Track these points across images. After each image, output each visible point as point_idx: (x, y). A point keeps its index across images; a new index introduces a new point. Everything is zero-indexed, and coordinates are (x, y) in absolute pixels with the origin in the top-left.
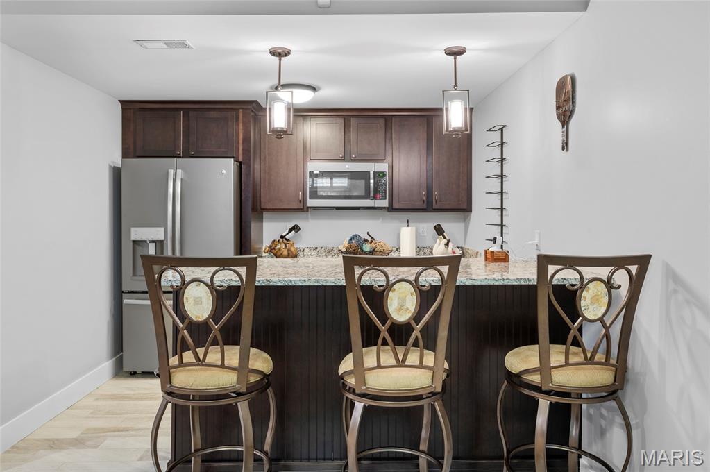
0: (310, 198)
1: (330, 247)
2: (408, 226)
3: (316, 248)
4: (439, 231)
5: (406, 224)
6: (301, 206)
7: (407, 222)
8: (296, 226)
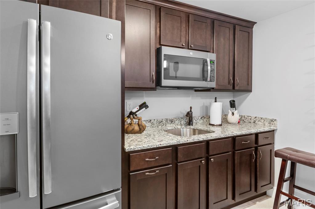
0: (164, 79)
1: (160, 119)
2: (216, 101)
3: (151, 121)
4: (233, 105)
5: (214, 100)
6: (153, 85)
7: (216, 98)
8: (145, 103)
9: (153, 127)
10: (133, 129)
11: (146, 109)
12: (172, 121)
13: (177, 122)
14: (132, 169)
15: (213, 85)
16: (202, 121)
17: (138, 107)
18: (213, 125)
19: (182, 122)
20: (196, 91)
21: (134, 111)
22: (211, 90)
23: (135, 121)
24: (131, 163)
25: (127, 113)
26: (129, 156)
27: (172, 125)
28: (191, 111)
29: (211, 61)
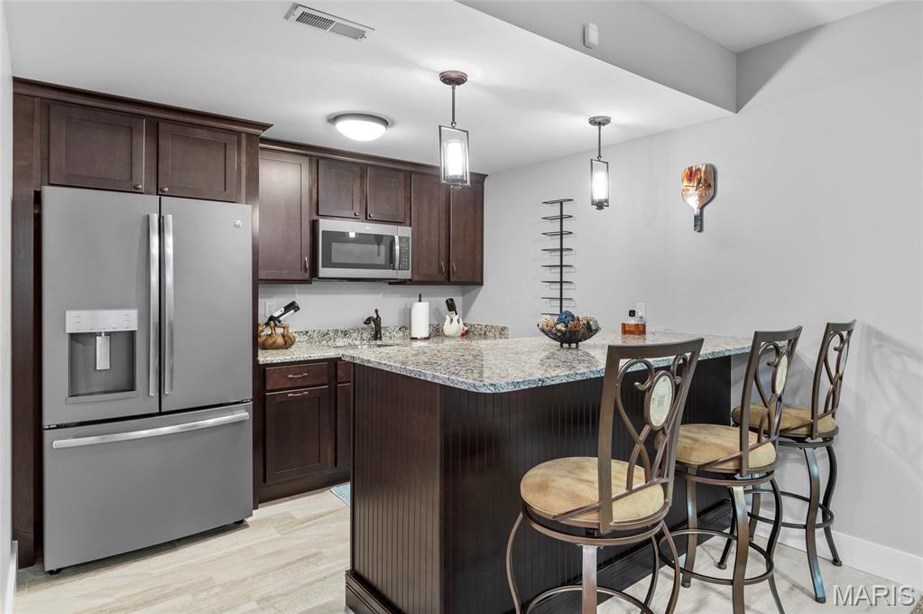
0: (323, 267)
1: (324, 329)
2: (420, 301)
3: (307, 332)
4: (451, 306)
5: (418, 299)
6: (307, 276)
7: (420, 296)
8: (293, 303)
9: (311, 342)
10: (274, 342)
11: (295, 311)
12: (345, 333)
13: (355, 335)
14: (268, 387)
15: (407, 274)
16: (401, 334)
17: (283, 309)
18: (416, 339)
19: (365, 335)
20: (390, 283)
21: (276, 315)
22: (408, 282)
23: (279, 331)
24: (267, 380)
25: (262, 320)
26: (264, 370)
27: (345, 340)
28: (378, 316)
29: (400, 237)
